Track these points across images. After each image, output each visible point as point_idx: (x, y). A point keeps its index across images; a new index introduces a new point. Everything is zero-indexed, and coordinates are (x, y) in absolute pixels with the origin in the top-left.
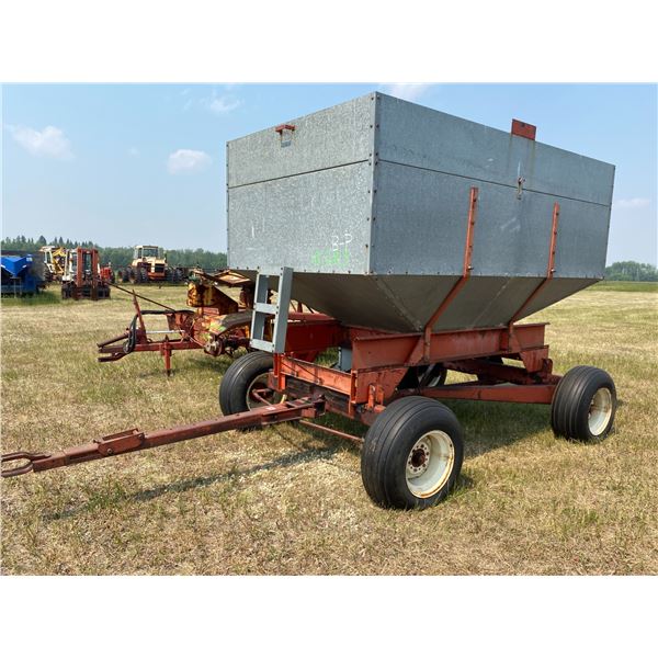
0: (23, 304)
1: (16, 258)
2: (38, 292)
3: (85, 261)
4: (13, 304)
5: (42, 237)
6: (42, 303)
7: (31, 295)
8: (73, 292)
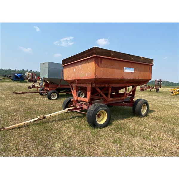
0: (20, 83)
1: (20, 74)
2: (23, 81)
3: (33, 75)
4: (18, 82)
5: (27, 70)
6: (24, 82)
7: (22, 81)
8: (30, 81)
